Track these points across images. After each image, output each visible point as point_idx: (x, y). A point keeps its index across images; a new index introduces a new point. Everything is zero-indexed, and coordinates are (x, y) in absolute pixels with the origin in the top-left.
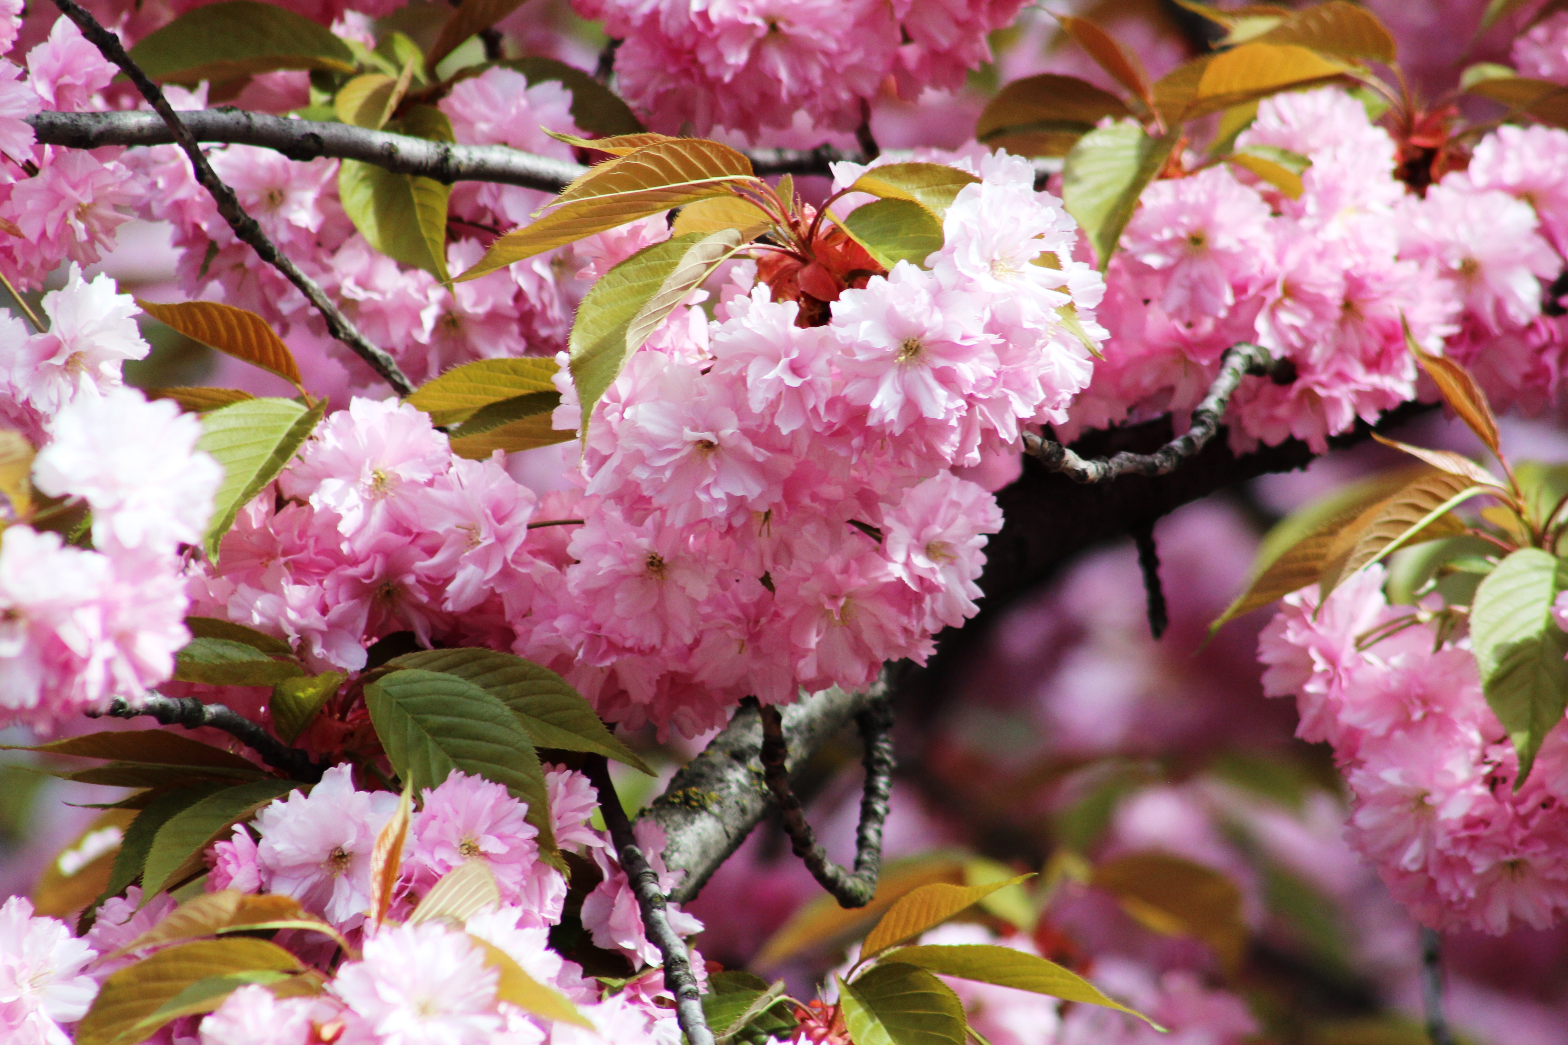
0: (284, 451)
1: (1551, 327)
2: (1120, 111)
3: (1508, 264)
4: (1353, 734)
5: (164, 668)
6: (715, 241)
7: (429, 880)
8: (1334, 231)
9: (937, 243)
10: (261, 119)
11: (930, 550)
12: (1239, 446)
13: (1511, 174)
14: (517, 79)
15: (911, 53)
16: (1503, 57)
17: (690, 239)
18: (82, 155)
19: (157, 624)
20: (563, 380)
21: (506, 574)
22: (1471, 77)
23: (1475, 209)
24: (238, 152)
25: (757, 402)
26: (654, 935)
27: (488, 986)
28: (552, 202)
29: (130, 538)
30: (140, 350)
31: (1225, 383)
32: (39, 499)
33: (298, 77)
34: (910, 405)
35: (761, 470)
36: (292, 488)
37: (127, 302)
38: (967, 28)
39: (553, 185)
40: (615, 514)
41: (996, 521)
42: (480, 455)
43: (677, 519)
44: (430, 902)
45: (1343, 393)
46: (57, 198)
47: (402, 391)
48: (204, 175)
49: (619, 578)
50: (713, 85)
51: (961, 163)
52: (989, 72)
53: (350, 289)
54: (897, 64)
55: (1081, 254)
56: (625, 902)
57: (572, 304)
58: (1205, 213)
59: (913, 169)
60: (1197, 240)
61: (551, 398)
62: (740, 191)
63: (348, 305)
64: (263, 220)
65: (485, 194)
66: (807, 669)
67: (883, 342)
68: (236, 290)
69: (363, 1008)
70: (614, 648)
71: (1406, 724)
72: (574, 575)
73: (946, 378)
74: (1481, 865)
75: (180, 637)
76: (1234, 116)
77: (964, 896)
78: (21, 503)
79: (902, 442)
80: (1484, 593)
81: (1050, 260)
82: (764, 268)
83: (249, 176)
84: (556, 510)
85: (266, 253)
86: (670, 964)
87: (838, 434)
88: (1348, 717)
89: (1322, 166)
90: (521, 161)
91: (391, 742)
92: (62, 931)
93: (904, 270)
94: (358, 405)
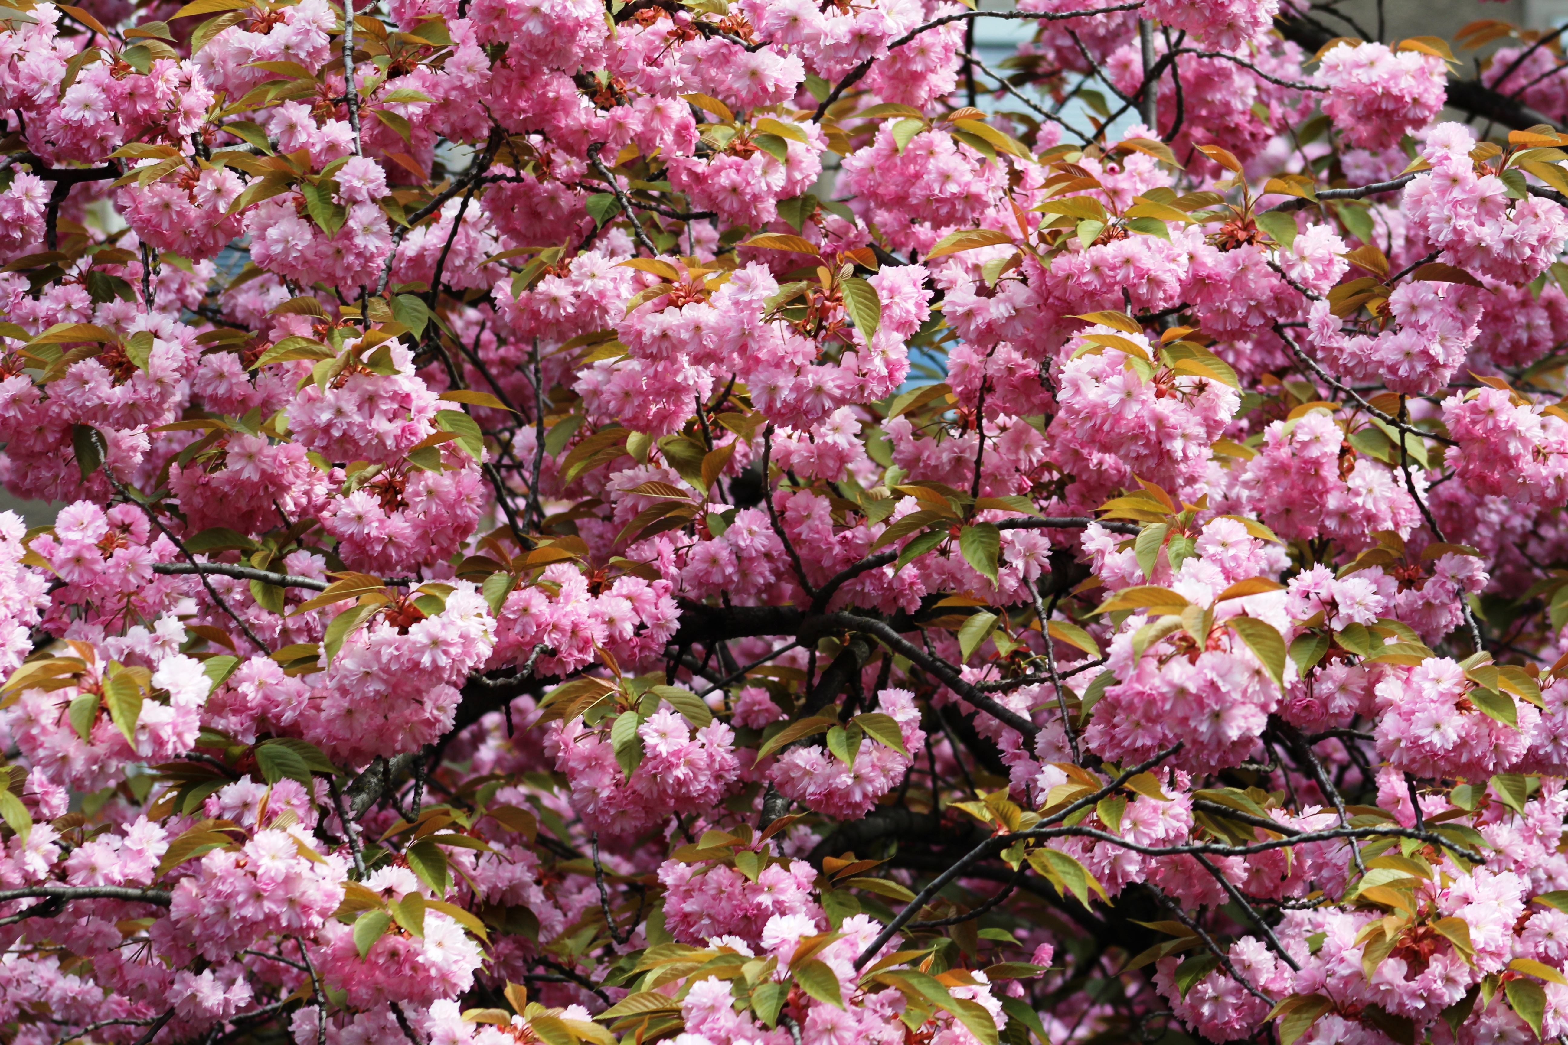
0: (230, 672)
1: (636, 640)
2: (501, 569)
3: (623, 620)
4: (573, 770)
5: (192, 744)
6: (372, 607)
7: (275, 813)
8: (569, 608)
9: (443, 609)
10: (226, 566)
11: (439, 709)
12: (537, 676)
13: (624, 591)
14: (307, 554)
15: (434, 548)
16: (623, 555)
17: (363, 607)
18: (168, 578)
19: (190, 730)
20: (322, 651)
21: (301, 714)
22: (612, 560)
23: (614, 601)
24: (217, 577)
25: (384, 659)
26: (346, 831)
27: (294, 850)
28: (318, 594)
29: (182, 703)
30: (184, 639)
31: (534, 656)
32: (153, 689)
33: (237, 552)
34: (434, 661)
35: (385, 682)
36: (233, 685)
37: (181, 625)
38: (453, 541)
39: (320, 589)
40: (337, 695)
41: (460, 699)
42: (294, 676)
43: (358, 697)
44: (276, 821)
45: (570, 659)
46: (159, 591)
47: (268, 654)
48: (206, 584)
49: (337, 716)
50: (371, 557)
51: (451, 583)
52: (460, 555)
53: (252, 620)
54: (430, 552)
55: (489, 614)
56: (337, 821)
57: (325, 627)
58: (528, 602)
59: (435, 586)
60: (525, 610)
61: (317, 657)
62: (380, 591)
63: (252, 625)
64: (225, 597)
65: (297, 591)
66: (398, 746)
67: (425, 641)
68: (215, 620)
69: (253, 856)
70: (335, 738)
71: (589, 766)
72: (323, 715)
73: (446, 653)
74: (612, 812)
75: (197, 734)
76: (537, 570)
77: (449, 820)
78: (147, 690)
79: (431, 673)
80: (616, 724)
81: (479, 615)
82: (387, 617)
83: (221, 583)
84: (317, 694)
85: (226, 609)
86: (351, 841)
87: (411, 670)
88: (572, 764)
89: (565, 587)
90: (308, 580)
91: (263, 768)
92: (157, 826)
93: (433, 617)
94: (254, 659)
